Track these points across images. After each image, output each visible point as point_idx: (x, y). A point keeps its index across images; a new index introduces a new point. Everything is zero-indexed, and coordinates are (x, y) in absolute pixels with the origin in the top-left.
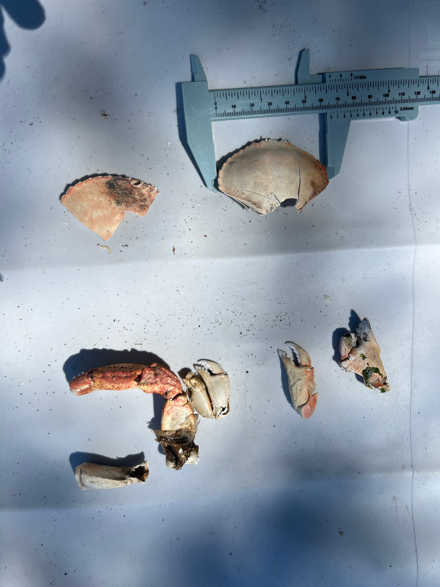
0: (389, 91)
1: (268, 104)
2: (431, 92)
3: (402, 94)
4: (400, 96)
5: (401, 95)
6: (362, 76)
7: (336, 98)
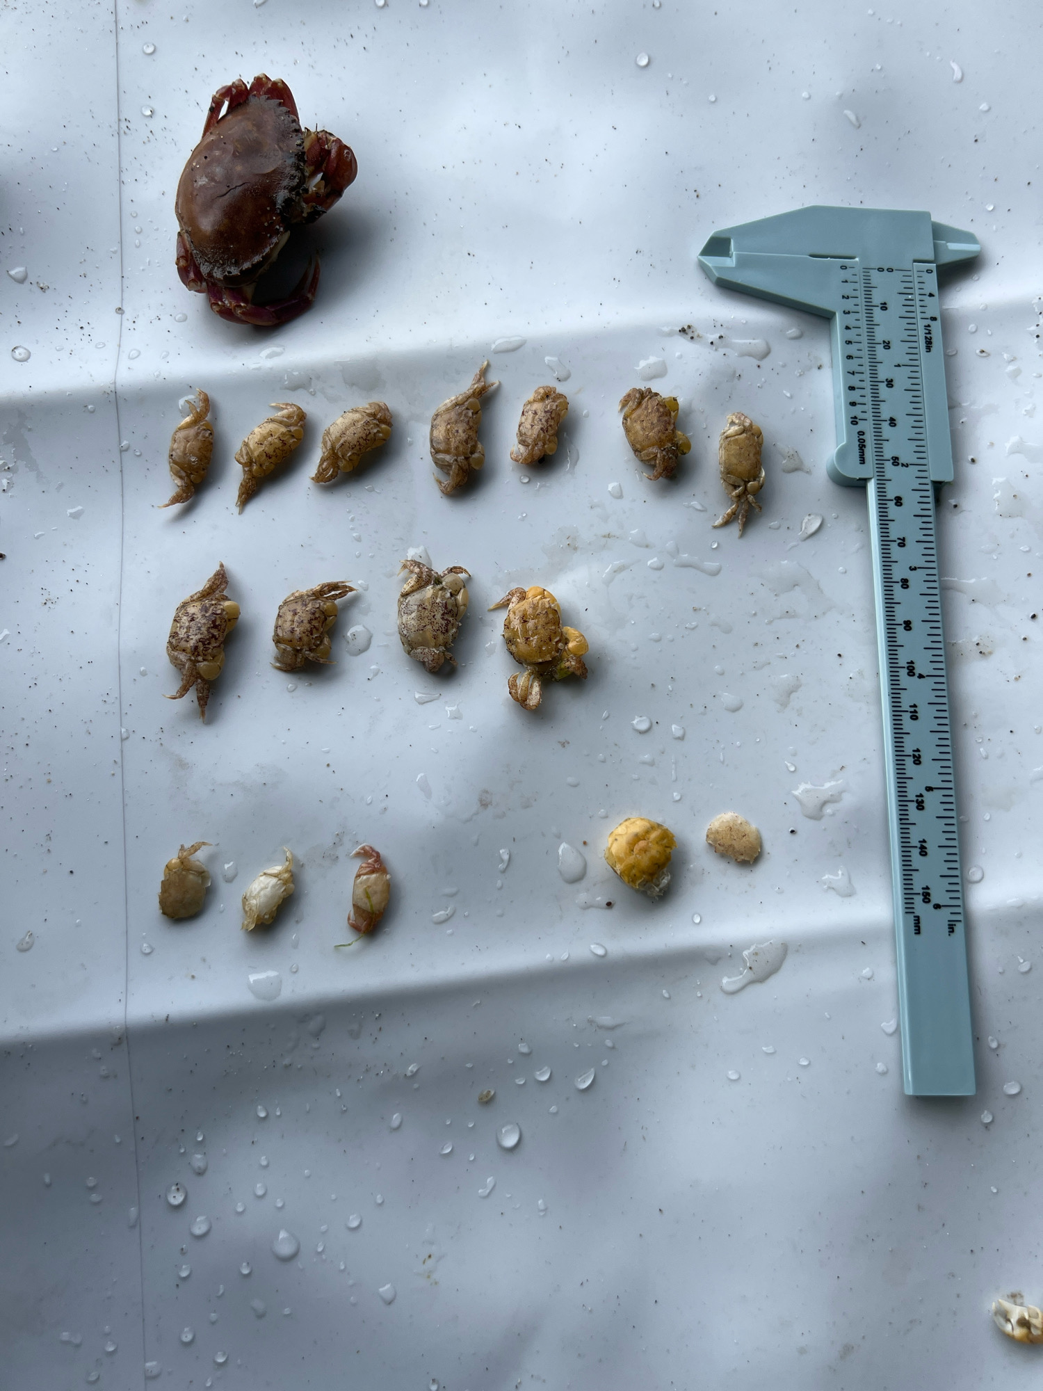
0: (921, 676)
1: (889, 379)
2: (921, 796)
3: (915, 712)
4: (911, 706)
5: (912, 709)
6: (931, 343)
7: (904, 539)
